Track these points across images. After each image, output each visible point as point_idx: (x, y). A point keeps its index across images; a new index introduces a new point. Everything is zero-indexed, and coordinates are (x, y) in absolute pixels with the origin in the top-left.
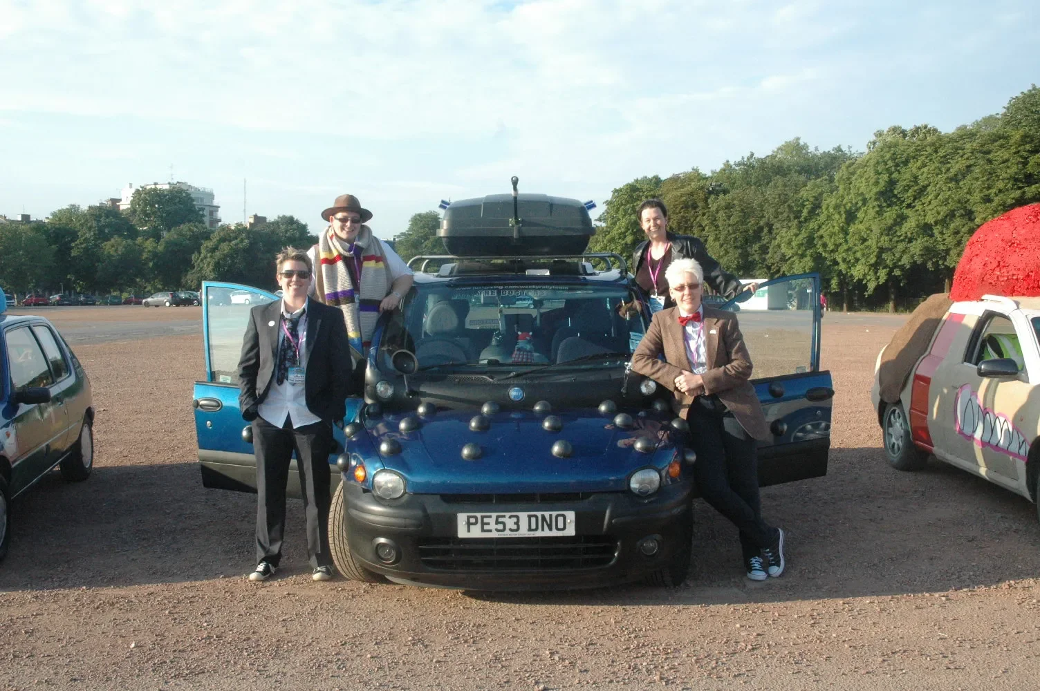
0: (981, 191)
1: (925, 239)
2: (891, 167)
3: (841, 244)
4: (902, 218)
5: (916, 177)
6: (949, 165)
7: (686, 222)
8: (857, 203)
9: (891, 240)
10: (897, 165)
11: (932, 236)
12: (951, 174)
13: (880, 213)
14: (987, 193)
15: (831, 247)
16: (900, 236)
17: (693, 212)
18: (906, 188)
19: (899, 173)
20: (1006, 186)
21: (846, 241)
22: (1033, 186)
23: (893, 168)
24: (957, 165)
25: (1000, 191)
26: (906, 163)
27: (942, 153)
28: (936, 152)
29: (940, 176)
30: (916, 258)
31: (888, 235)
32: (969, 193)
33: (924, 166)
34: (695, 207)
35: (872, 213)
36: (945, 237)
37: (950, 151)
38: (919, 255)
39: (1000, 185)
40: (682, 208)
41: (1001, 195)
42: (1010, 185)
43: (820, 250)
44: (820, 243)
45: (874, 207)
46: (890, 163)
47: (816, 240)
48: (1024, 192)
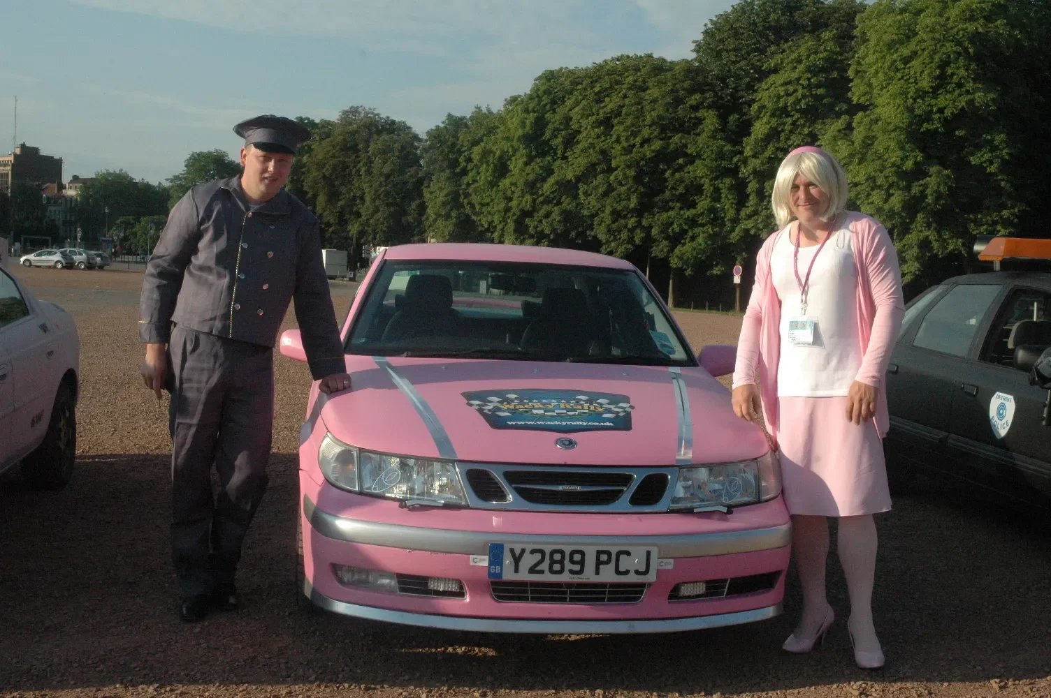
0: (627, 139)
1: (567, 200)
2: (547, 104)
3: (488, 204)
4: (550, 172)
5: (568, 120)
6: (602, 105)
7: (344, 170)
8: (508, 151)
9: (534, 201)
10: (553, 102)
11: (576, 197)
12: (601, 115)
13: (526, 164)
14: (632, 142)
15: (477, 207)
16: (542, 195)
17: (353, 157)
18: (556, 133)
19: (554, 111)
20: (651, 134)
21: (492, 200)
22: (676, 136)
23: (548, 107)
24: (611, 104)
25: (646, 141)
26: (563, 100)
27: (597, 89)
28: (592, 88)
29: (590, 118)
30: (556, 225)
31: (532, 194)
32: (618, 141)
33: (577, 103)
34: (354, 149)
35: (520, 163)
36: (590, 199)
37: (608, 85)
38: (558, 221)
39: (646, 132)
40: (342, 150)
41: (646, 146)
42: (656, 133)
43: (468, 210)
44: (466, 201)
45: (522, 156)
46: (545, 100)
47: (462, 197)
48: (668, 144)
